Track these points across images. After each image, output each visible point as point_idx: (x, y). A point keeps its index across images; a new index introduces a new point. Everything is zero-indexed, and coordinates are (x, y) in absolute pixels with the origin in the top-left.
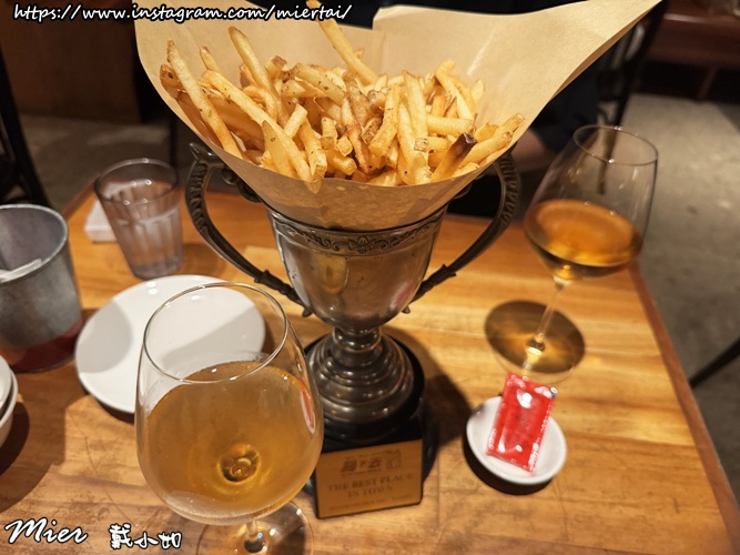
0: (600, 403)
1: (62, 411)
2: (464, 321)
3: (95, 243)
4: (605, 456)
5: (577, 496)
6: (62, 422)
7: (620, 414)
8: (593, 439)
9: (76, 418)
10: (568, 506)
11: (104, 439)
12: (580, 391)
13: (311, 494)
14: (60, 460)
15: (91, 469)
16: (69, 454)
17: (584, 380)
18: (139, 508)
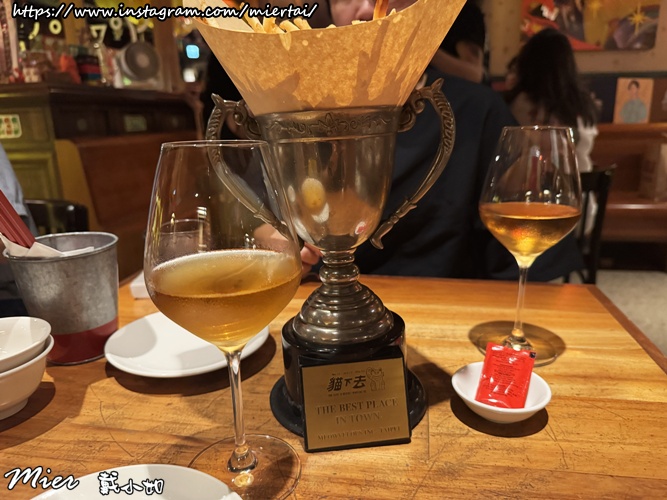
0: (586, 377)
1: (86, 387)
2: (449, 333)
3: (137, 299)
4: (599, 411)
5: (573, 437)
6: (83, 394)
7: (608, 384)
8: (582, 400)
9: (95, 391)
10: (564, 445)
11: (117, 403)
12: (563, 370)
13: (301, 436)
14: (76, 414)
15: (101, 420)
16: (83, 411)
17: (568, 364)
18: (138, 444)
